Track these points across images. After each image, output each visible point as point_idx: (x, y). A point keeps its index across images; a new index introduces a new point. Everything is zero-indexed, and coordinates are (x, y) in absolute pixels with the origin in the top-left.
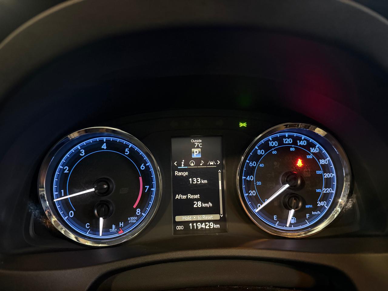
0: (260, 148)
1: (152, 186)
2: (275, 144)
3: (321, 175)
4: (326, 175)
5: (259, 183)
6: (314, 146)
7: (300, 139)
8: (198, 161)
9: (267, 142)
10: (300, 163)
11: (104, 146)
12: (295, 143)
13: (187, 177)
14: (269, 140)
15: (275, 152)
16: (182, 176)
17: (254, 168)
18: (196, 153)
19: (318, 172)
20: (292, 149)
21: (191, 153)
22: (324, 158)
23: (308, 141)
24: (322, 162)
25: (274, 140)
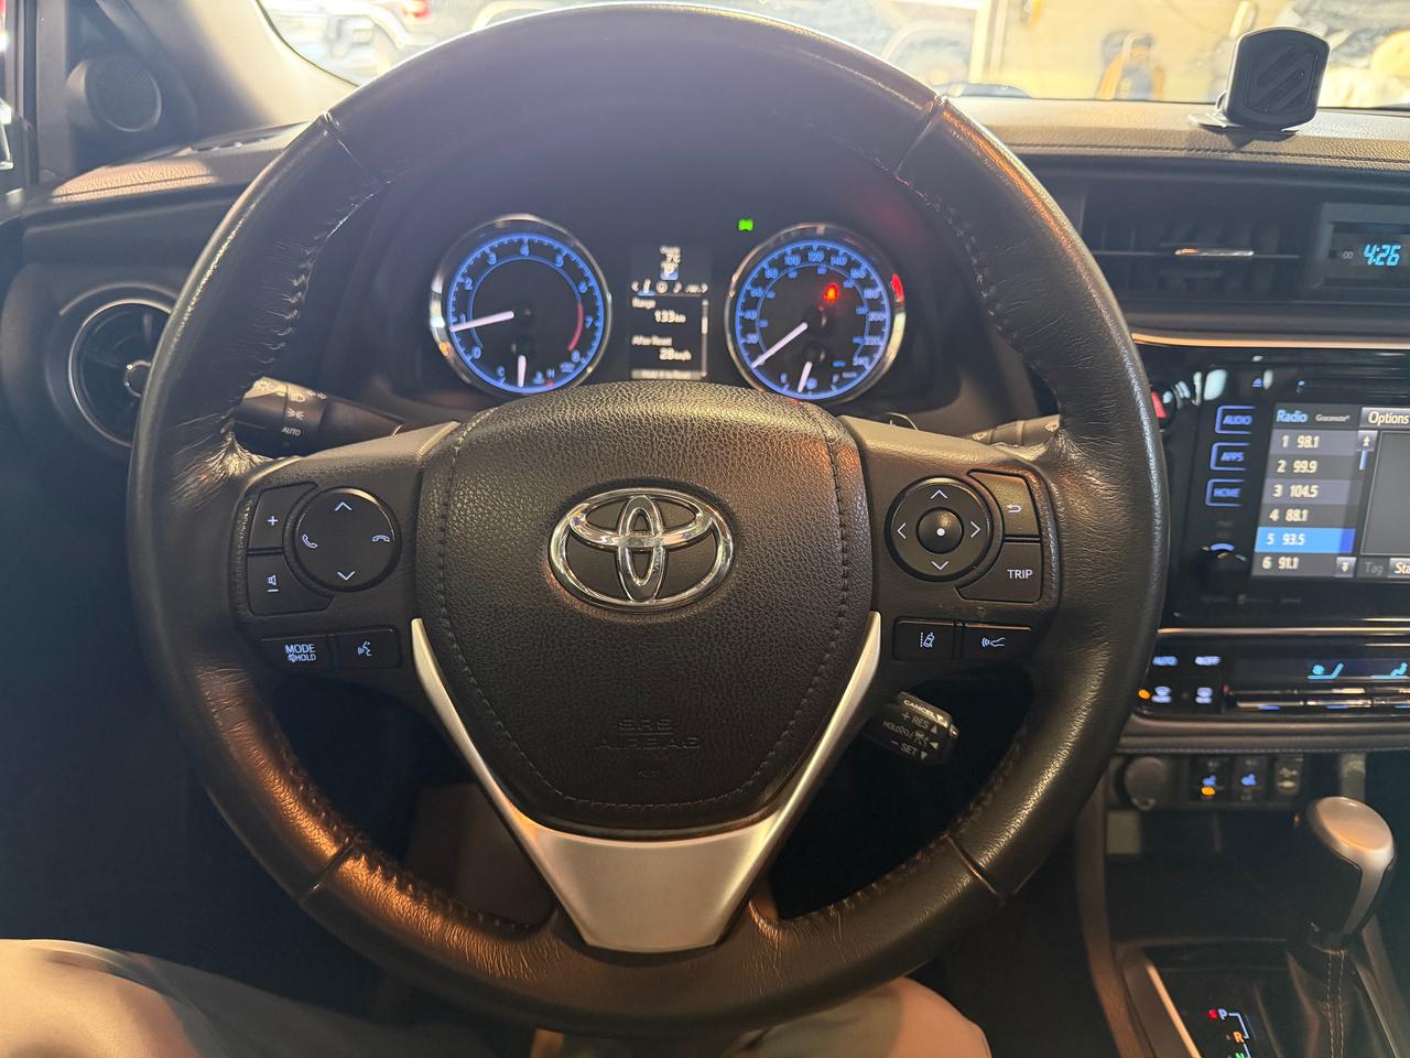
0: (772, 265)
1: (596, 318)
2: (795, 260)
3: (864, 317)
4: (873, 316)
5: (764, 324)
6: (858, 266)
7: (836, 253)
8: (671, 284)
9: (782, 257)
10: (831, 293)
11: (525, 251)
12: (827, 260)
13: (653, 311)
14: (785, 254)
15: (793, 275)
16: (644, 309)
17: (757, 299)
18: (669, 269)
19: (861, 311)
20: (822, 271)
21: (661, 270)
22: (873, 285)
23: (849, 258)
24: (869, 294)
25: (794, 252)
